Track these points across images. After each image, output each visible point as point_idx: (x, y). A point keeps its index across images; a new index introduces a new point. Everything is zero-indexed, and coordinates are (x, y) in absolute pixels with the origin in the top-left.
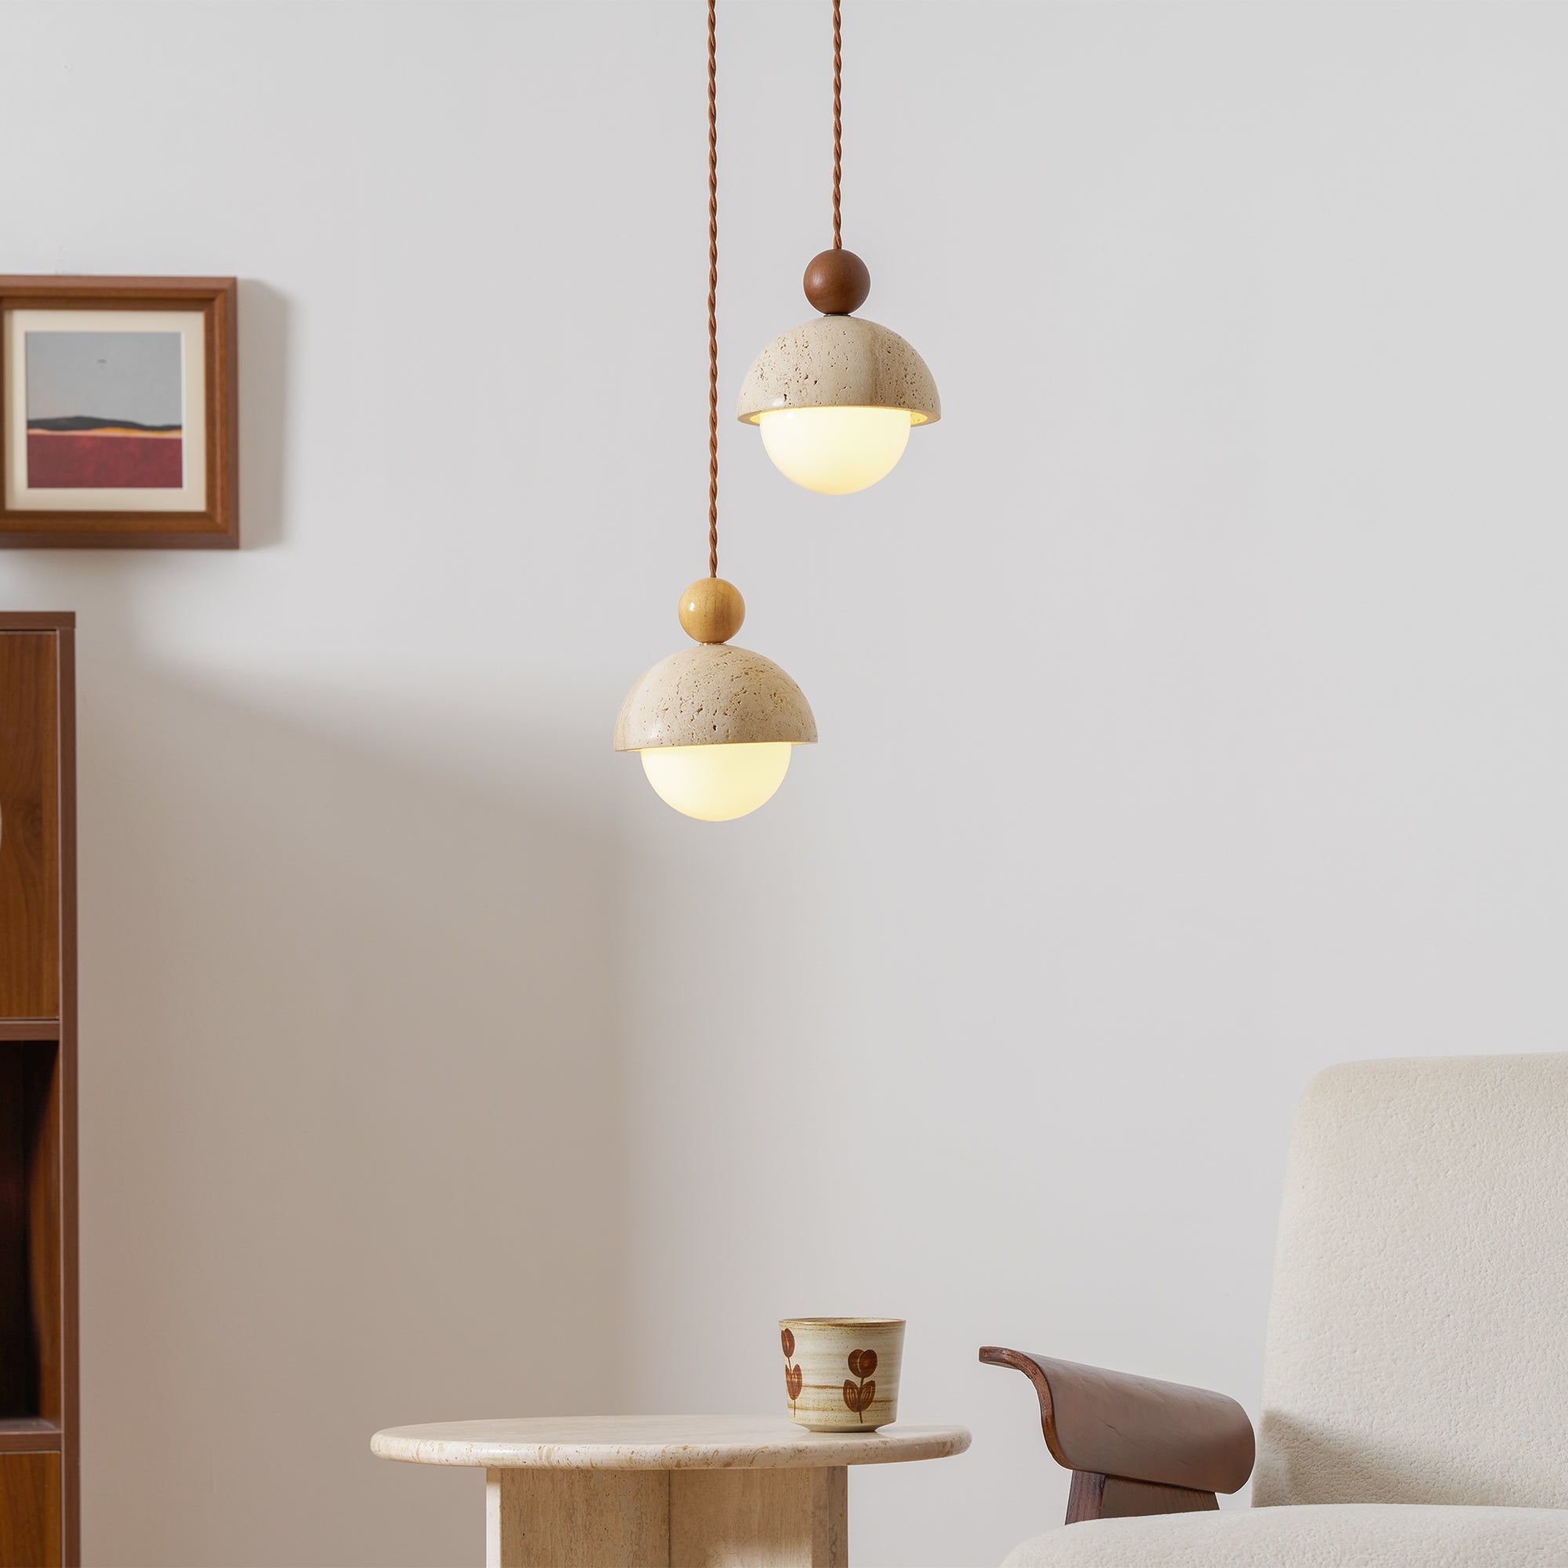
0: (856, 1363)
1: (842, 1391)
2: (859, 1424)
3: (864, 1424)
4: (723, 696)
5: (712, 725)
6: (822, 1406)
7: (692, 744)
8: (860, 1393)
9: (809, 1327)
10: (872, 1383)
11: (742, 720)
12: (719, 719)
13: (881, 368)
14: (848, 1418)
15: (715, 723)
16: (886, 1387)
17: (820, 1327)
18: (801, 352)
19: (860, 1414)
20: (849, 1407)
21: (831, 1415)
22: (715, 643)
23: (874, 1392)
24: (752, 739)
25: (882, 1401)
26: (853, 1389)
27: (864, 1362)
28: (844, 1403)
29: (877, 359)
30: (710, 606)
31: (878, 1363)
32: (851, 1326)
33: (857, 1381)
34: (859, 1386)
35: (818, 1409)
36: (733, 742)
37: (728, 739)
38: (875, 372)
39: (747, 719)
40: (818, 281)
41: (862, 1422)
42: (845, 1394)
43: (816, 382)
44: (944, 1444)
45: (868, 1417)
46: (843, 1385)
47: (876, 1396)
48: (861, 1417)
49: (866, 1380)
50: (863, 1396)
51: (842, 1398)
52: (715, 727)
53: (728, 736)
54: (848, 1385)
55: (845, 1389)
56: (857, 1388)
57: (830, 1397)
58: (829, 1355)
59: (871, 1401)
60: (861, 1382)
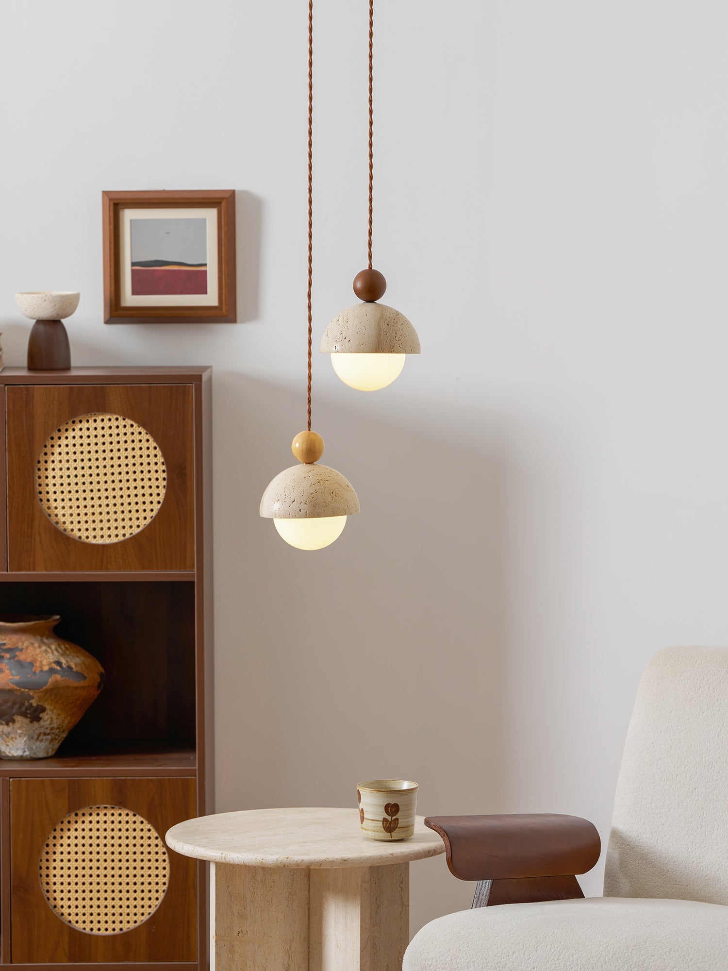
0: (388, 810)
1: (382, 823)
2: (391, 839)
3: (393, 839)
4: (305, 494)
5: (299, 509)
6: (373, 829)
7: (288, 518)
8: (390, 824)
9: (366, 791)
10: (397, 819)
12: (302, 506)
13: (382, 334)
14: (385, 835)
16: (407, 820)
17: (371, 791)
18: (344, 325)
19: (391, 835)
20: (384, 829)
21: (377, 833)
22: (309, 463)
23: (398, 823)
25: (403, 828)
26: (387, 822)
27: (392, 809)
28: (383, 829)
29: (380, 330)
30: (304, 446)
31: (400, 809)
32: (386, 792)
33: (389, 818)
34: (390, 820)
35: (371, 831)
38: (379, 336)
39: (316, 506)
42: (383, 824)
43: (349, 341)
44: (429, 852)
45: (396, 835)
46: (382, 820)
47: (399, 826)
49: (393, 818)
50: (392, 825)
51: (382, 826)
53: (306, 515)
54: (385, 820)
55: (383, 821)
56: (389, 822)
57: (377, 825)
58: (376, 805)
59: (397, 827)
60: (391, 818)
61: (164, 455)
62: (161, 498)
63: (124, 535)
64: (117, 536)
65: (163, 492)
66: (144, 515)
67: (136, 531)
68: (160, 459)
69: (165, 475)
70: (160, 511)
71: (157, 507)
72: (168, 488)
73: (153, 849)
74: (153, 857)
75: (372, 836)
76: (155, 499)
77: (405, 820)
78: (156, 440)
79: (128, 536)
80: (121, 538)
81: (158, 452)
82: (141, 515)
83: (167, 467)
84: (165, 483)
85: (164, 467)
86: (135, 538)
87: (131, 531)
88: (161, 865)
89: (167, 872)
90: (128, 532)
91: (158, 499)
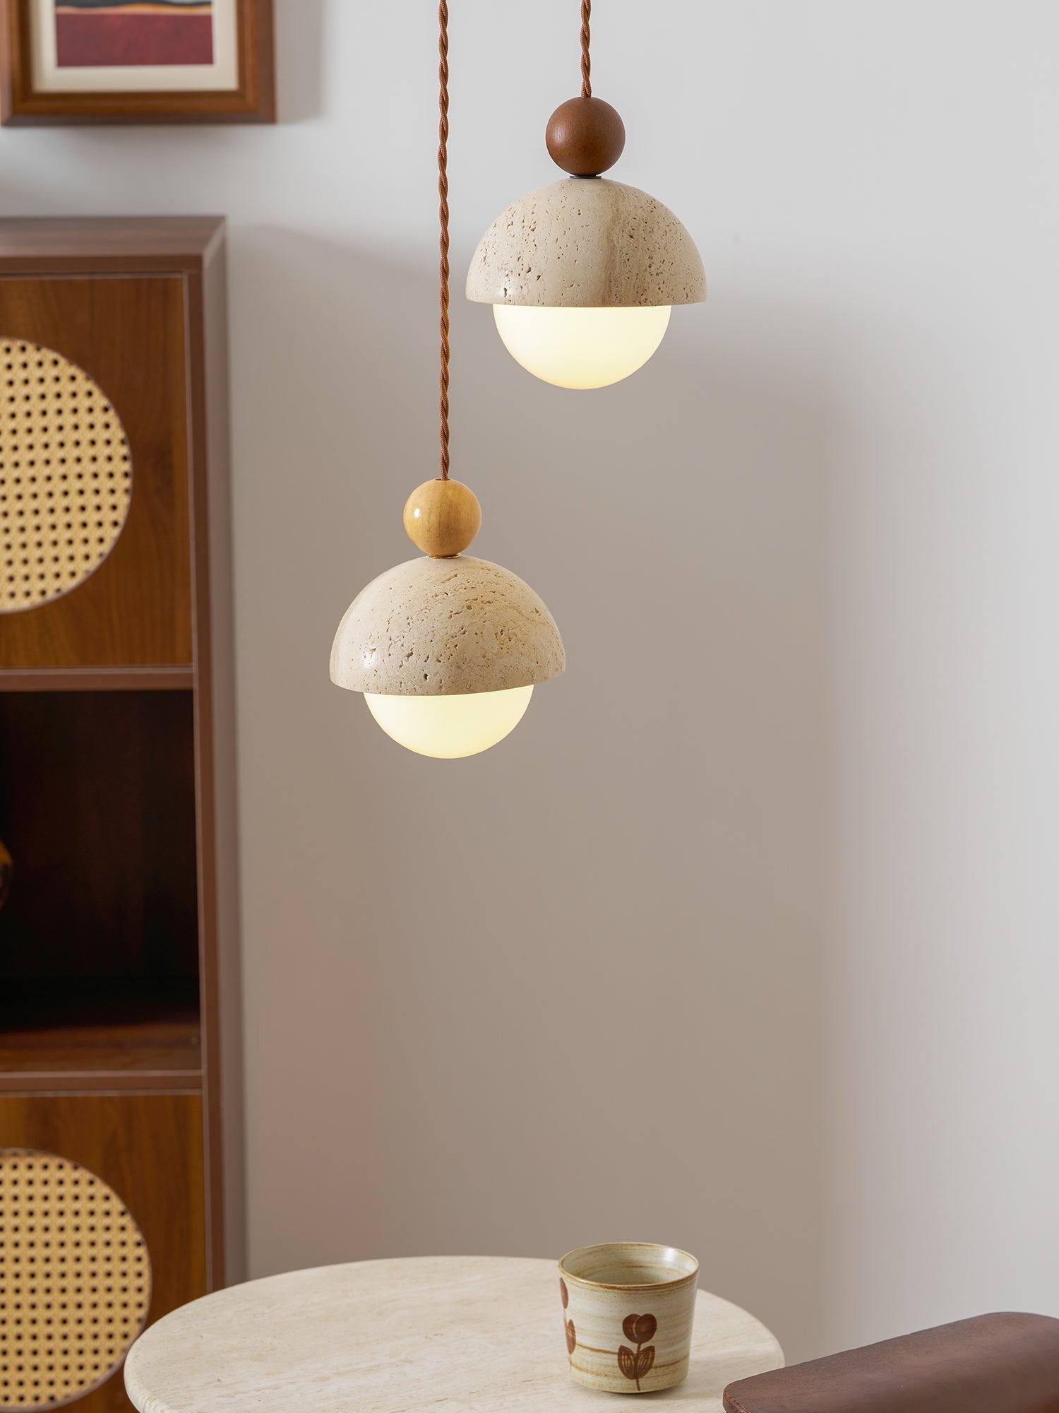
0: (631, 1328)
1: (616, 1357)
2: (637, 1392)
3: (641, 1392)
4: (437, 638)
5: (423, 673)
6: (595, 1369)
7: (400, 695)
8: (636, 1359)
9: (580, 1285)
10: (651, 1349)
11: (458, 667)
12: (431, 667)
13: (618, 260)
14: (625, 1383)
15: (426, 672)
16: (672, 1349)
17: (591, 1287)
18: (526, 237)
19: (638, 1382)
20: (624, 1373)
21: (605, 1380)
22: (446, 557)
23: (653, 1358)
24: (471, 690)
25: (664, 1366)
26: (628, 1355)
27: (639, 1327)
28: (618, 1370)
29: (614, 247)
30: (434, 520)
31: (658, 1326)
32: (626, 1290)
33: (633, 1347)
34: (635, 1352)
35: (592, 1373)
36: (447, 694)
37: (440, 690)
38: (610, 265)
39: (464, 667)
40: (560, 136)
41: (639, 1389)
42: (620, 1360)
43: (539, 277)
45: (647, 1383)
46: (617, 1351)
47: (655, 1362)
48: (638, 1384)
49: (644, 1346)
50: (640, 1363)
51: (617, 1365)
52: (426, 676)
53: (441, 687)
54: (623, 1351)
55: (620, 1354)
56: (633, 1354)
57: (605, 1361)
58: (602, 1317)
59: (650, 1367)
60: (639, 1348)
61: (126, 424)
62: (120, 516)
63: (43, 593)
64: (28, 594)
65: (123, 501)
66: (83, 550)
67: (68, 584)
68: (117, 433)
69: (126, 467)
70: (120, 543)
71: (112, 534)
72: (133, 492)
73: (115, 1236)
74: (116, 1251)
75: (594, 1384)
76: (108, 516)
77: (668, 1350)
78: (107, 392)
79: (51, 595)
80: (36, 599)
81: (111, 417)
82: (79, 550)
83: (133, 449)
84: (127, 483)
85: (124, 450)
86: (66, 602)
87: (57, 584)
88: (132, 1267)
89: (145, 1281)
90: (51, 586)
91: (114, 516)
